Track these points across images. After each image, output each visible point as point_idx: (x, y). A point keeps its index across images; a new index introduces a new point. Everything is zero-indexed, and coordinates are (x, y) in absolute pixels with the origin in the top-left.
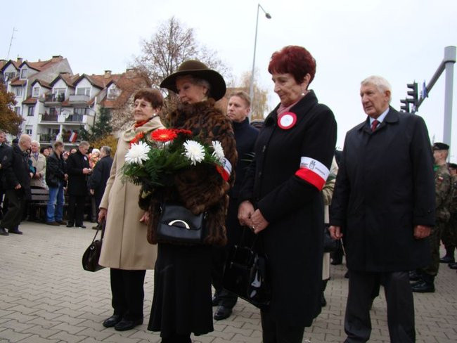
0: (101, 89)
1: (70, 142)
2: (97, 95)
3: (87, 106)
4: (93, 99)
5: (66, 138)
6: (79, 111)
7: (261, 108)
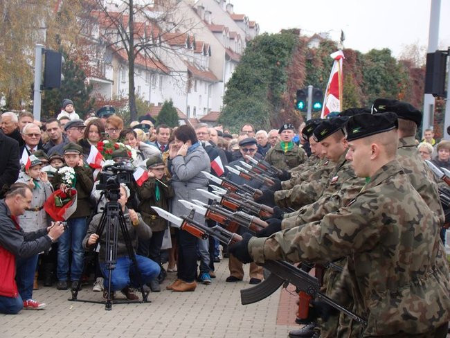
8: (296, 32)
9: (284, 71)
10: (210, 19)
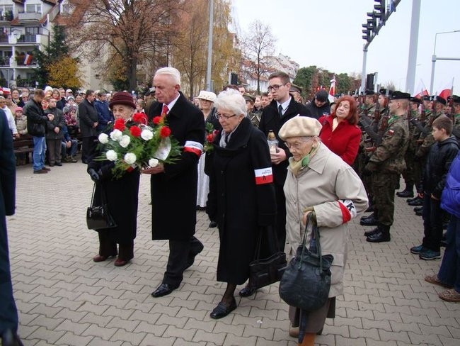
0: (53, 5)
1: (25, 65)
2: (50, 12)
3: (39, 25)
4: (46, 17)
5: (20, 61)
6: (31, 31)
7: (224, 21)
8: (315, 67)
9: (311, 80)
10: (282, 62)
